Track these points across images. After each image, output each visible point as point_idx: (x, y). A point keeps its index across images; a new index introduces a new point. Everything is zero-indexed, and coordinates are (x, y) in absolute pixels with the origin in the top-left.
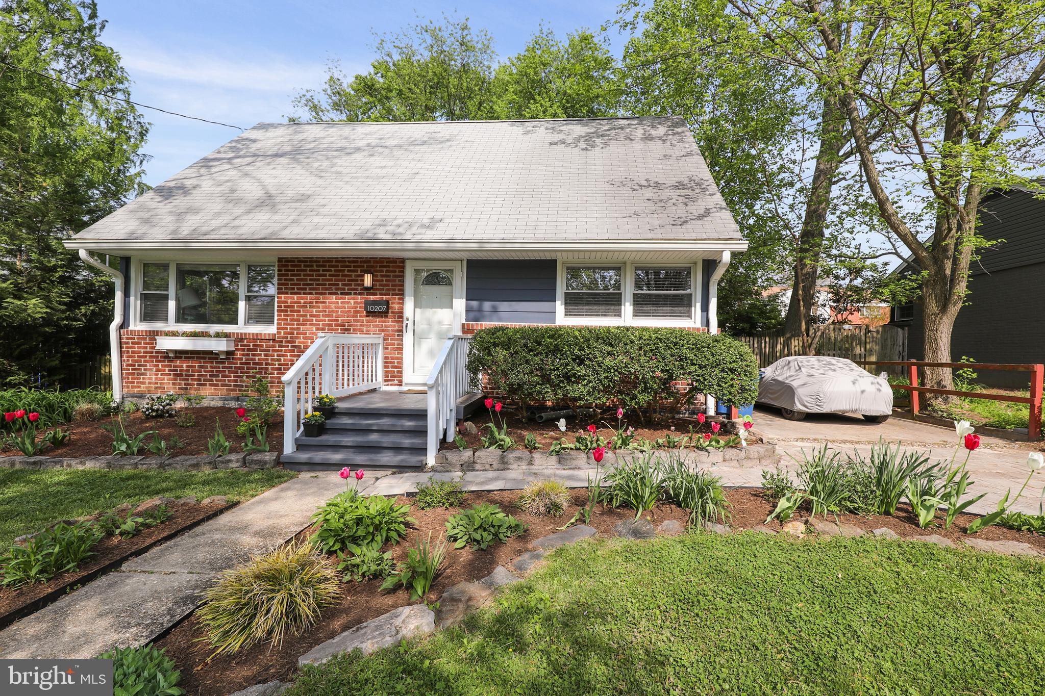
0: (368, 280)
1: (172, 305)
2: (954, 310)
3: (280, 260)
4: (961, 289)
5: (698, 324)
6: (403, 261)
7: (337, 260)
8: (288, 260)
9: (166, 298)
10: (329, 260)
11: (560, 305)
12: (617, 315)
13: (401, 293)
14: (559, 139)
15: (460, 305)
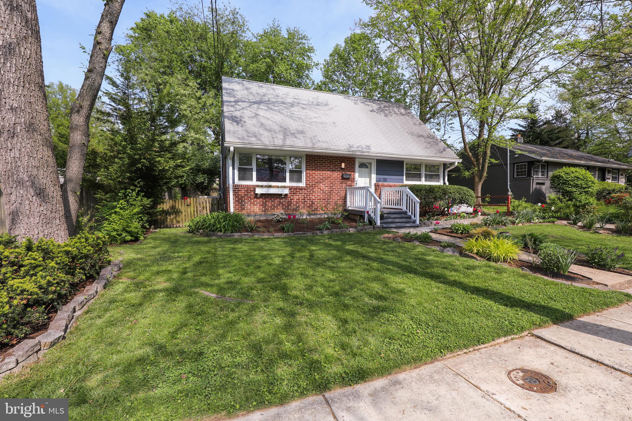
0: (343, 165)
1: (254, 174)
2: (483, 180)
3: (307, 155)
4: (485, 174)
5: (442, 184)
6: (354, 158)
7: (330, 157)
8: (310, 156)
9: (251, 170)
10: (327, 157)
11: (404, 177)
12: (420, 181)
13: (354, 171)
14: (371, 109)
15: (374, 176)
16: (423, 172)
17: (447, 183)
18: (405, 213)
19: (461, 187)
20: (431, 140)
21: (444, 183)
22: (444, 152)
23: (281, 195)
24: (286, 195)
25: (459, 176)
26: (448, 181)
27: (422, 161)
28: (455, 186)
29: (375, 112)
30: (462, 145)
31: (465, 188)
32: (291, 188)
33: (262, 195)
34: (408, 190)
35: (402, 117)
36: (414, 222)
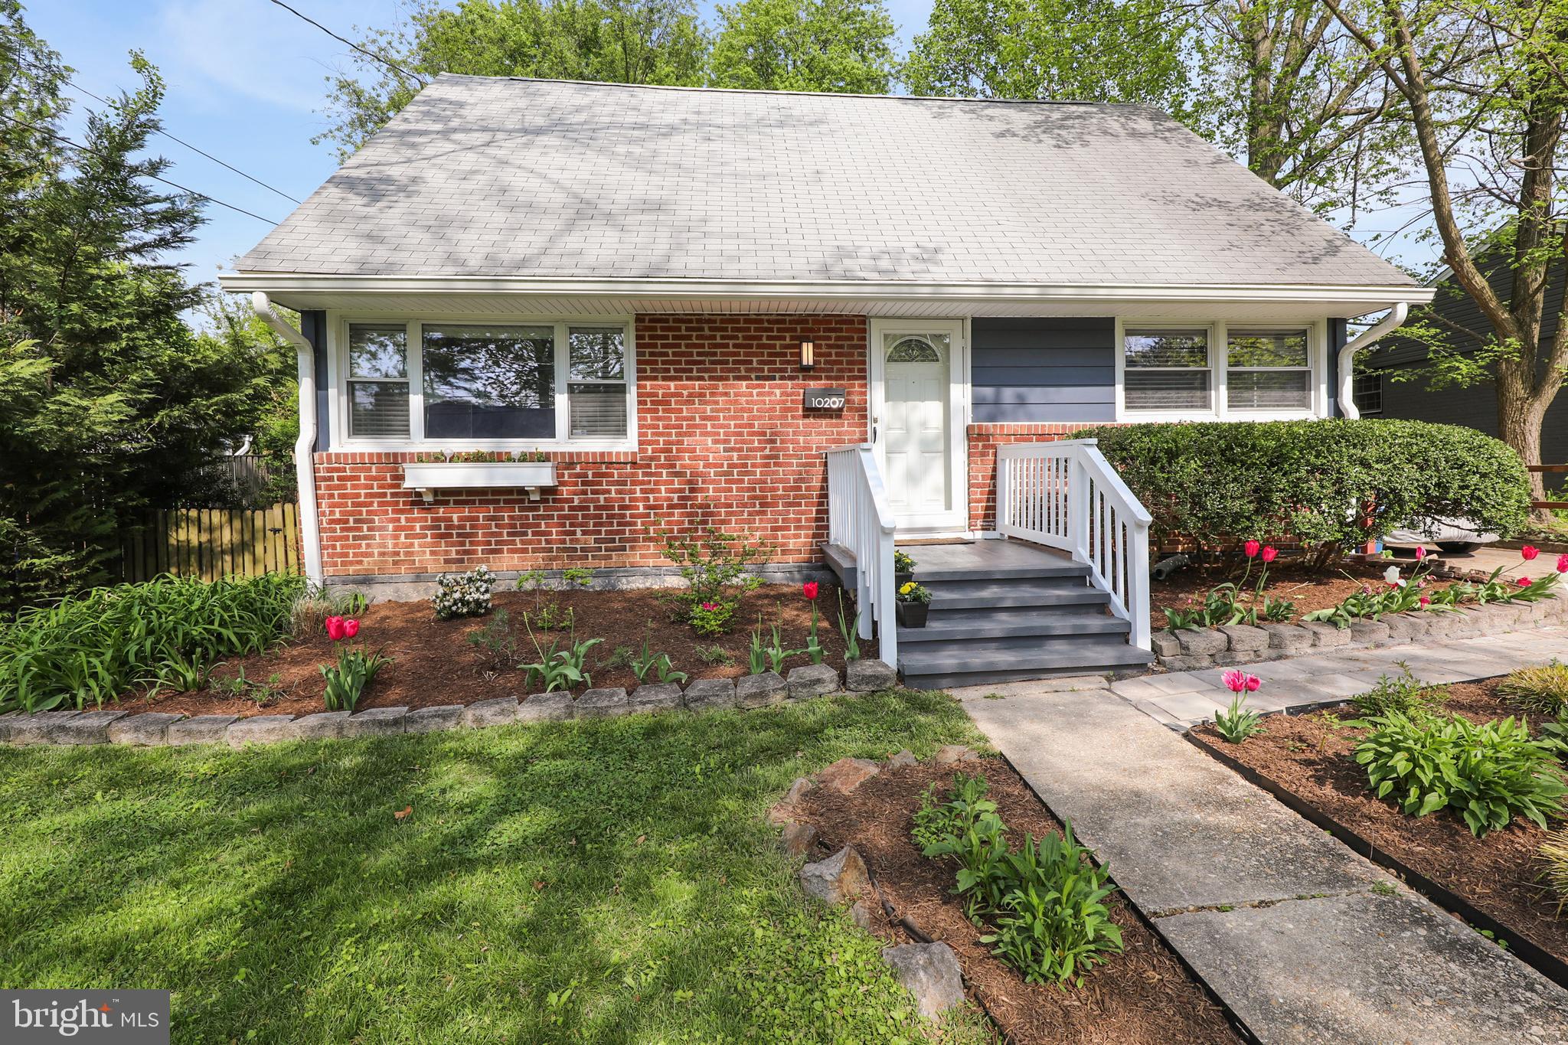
0: (808, 354)
2: (1551, 392)
3: (639, 318)
4: (1562, 366)
5: (1323, 415)
6: (864, 320)
7: (748, 319)
8: (656, 319)
9: (404, 389)
10: (732, 319)
11: (1120, 389)
12: (1205, 405)
13: (863, 376)
14: (1000, 127)
15: (962, 393)
16: (1220, 365)
17: (1353, 412)
18: (1080, 577)
19: (1432, 428)
20: (1260, 216)
21: (1338, 412)
22: (1328, 263)
23: (521, 491)
24: (544, 491)
25: (1424, 380)
26: (1359, 400)
27: (1210, 313)
28: (1397, 425)
29: (1014, 135)
30: (1436, 250)
31: (1458, 433)
32: (567, 463)
33: (444, 496)
34: (1096, 454)
35: (1133, 145)
36: (1122, 635)
